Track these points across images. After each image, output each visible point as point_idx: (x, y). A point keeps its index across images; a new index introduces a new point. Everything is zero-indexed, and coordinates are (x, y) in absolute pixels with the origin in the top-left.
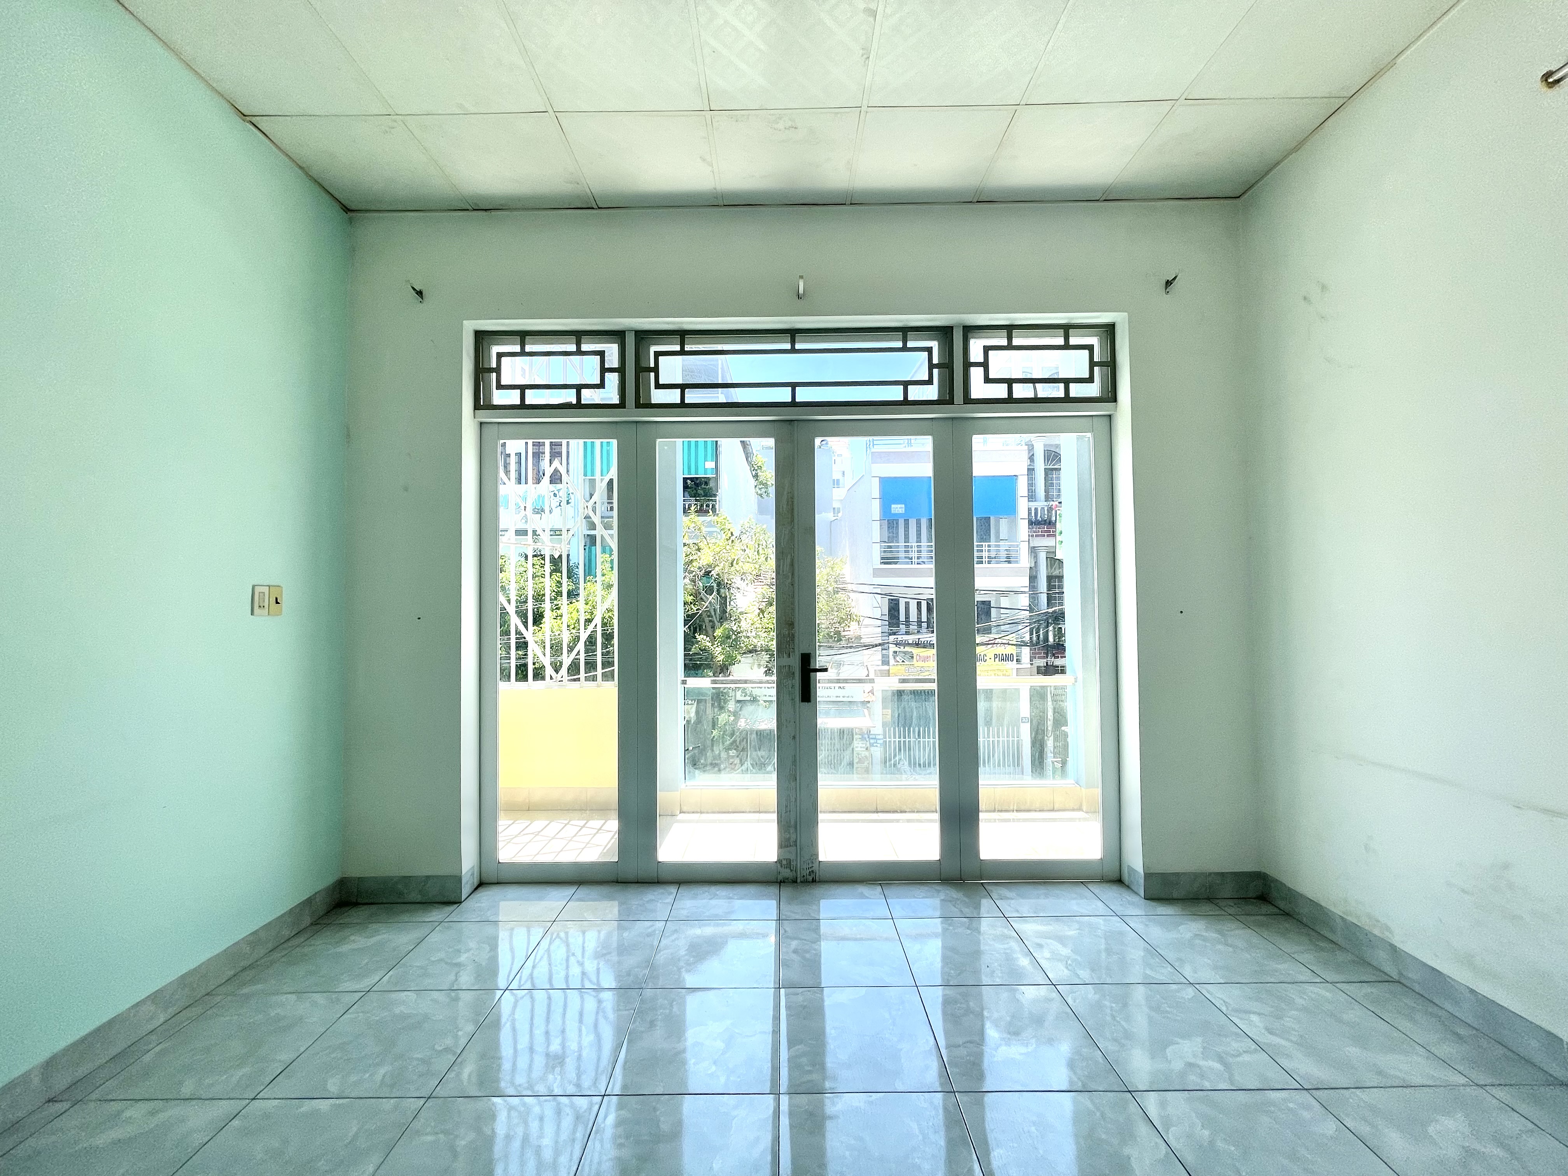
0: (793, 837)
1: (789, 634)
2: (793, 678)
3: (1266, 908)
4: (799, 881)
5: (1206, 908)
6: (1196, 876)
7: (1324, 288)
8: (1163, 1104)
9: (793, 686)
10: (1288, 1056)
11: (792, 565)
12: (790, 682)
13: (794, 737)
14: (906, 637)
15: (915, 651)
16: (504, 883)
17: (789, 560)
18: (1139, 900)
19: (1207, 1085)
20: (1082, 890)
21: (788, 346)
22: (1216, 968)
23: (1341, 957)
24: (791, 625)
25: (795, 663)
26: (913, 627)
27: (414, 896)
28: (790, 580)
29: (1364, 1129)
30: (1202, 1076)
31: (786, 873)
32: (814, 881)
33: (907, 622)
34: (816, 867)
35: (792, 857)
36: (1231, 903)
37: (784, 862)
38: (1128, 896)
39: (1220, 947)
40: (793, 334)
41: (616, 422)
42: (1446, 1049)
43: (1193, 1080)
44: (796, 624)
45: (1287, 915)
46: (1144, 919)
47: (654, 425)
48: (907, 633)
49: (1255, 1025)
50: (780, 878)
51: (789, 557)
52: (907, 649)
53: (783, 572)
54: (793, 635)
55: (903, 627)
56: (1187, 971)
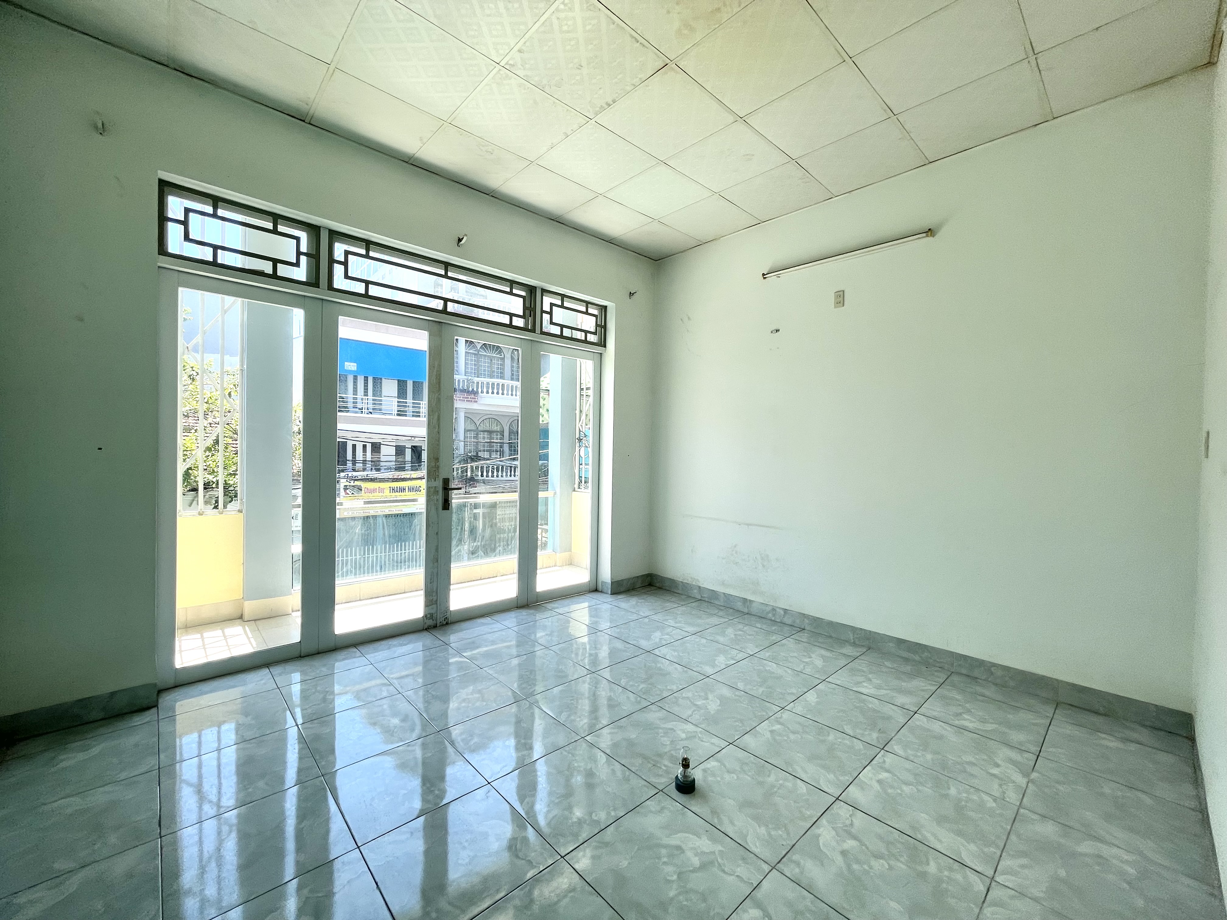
0: (435, 598)
1: (435, 465)
2: (438, 494)
3: (653, 588)
4: (438, 625)
5: (633, 592)
6: (629, 579)
7: (689, 318)
8: (660, 651)
9: (437, 500)
10: (685, 628)
11: (439, 419)
12: (435, 497)
13: (437, 533)
14: (355, 474)
15: (364, 485)
16: (180, 686)
17: (436, 417)
18: (609, 596)
19: (668, 642)
20: (583, 597)
21: (443, 273)
22: (650, 610)
23: (683, 597)
24: (437, 459)
25: (439, 484)
26: (359, 466)
27: (96, 714)
28: (437, 430)
29: (712, 638)
30: (665, 640)
31: (430, 622)
32: (447, 624)
33: (354, 462)
34: (448, 615)
35: (433, 611)
36: (641, 589)
37: (429, 616)
38: (605, 595)
39: (646, 604)
40: (447, 265)
41: (305, 296)
42: (721, 613)
43: (664, 643)
44: (441, 459)
45: (660, 588)
46: (616, 601)
47: (338, 305)
48: (354, 470)
49: (672, 623)
50: (426, 626)
51: (437, 413)
52: (357, 483)
53: (432, 423)
54: (438, 467)
55: (349, 465)
56: (641, 613)
